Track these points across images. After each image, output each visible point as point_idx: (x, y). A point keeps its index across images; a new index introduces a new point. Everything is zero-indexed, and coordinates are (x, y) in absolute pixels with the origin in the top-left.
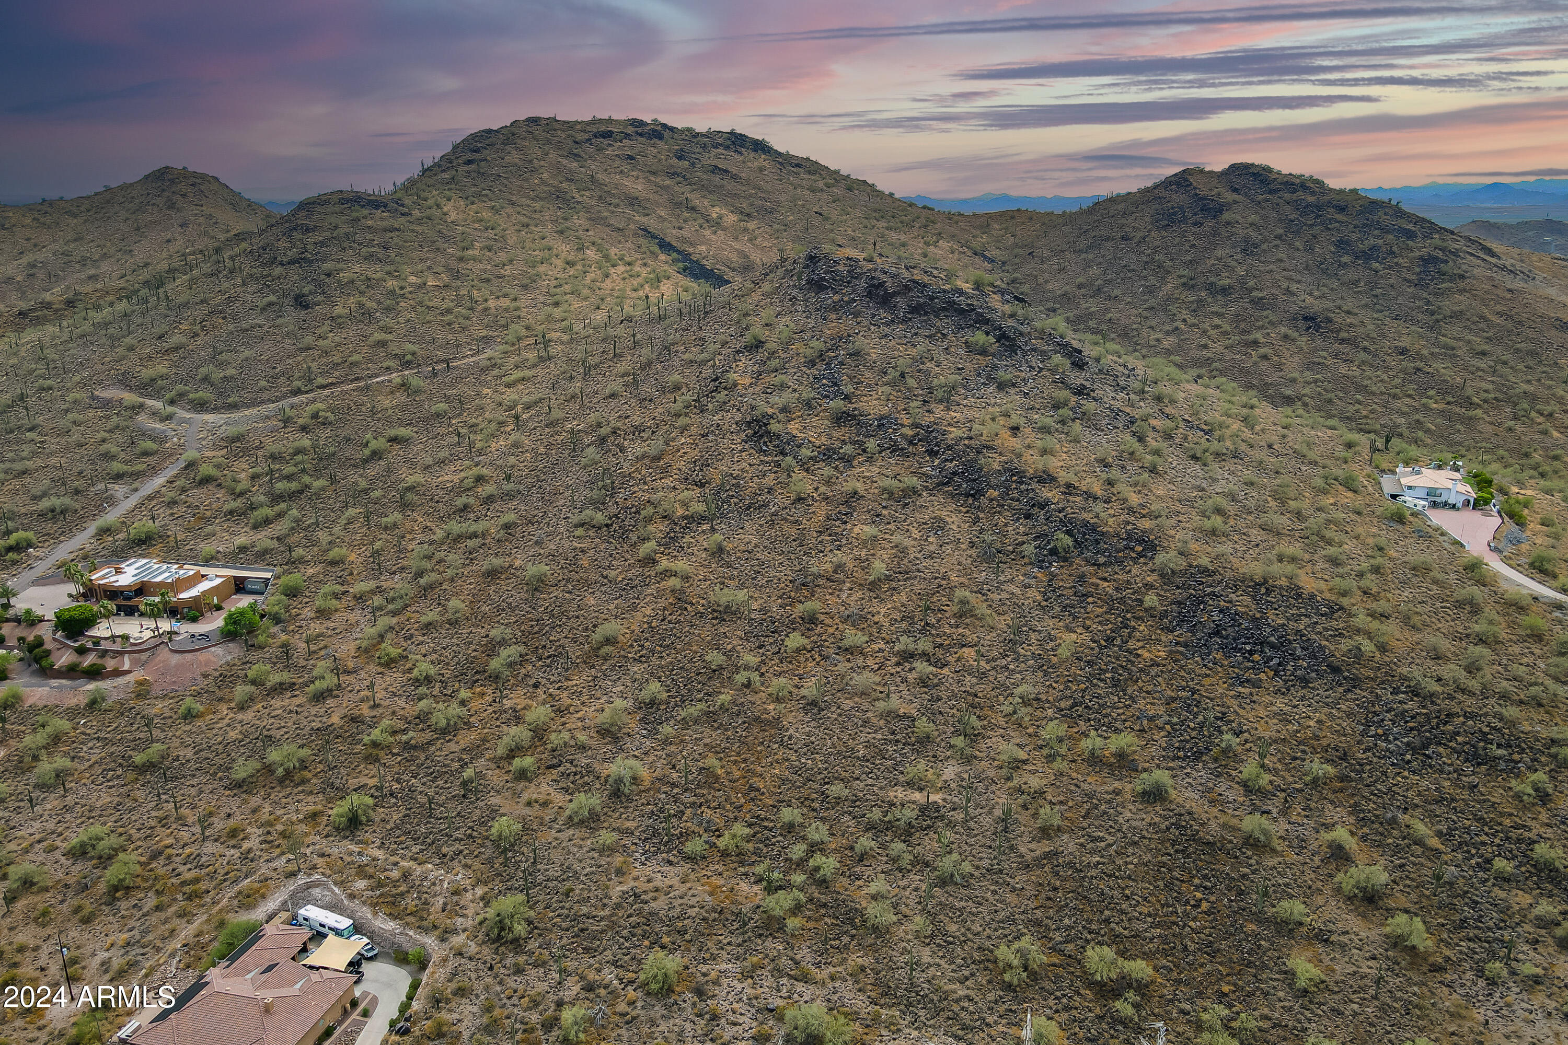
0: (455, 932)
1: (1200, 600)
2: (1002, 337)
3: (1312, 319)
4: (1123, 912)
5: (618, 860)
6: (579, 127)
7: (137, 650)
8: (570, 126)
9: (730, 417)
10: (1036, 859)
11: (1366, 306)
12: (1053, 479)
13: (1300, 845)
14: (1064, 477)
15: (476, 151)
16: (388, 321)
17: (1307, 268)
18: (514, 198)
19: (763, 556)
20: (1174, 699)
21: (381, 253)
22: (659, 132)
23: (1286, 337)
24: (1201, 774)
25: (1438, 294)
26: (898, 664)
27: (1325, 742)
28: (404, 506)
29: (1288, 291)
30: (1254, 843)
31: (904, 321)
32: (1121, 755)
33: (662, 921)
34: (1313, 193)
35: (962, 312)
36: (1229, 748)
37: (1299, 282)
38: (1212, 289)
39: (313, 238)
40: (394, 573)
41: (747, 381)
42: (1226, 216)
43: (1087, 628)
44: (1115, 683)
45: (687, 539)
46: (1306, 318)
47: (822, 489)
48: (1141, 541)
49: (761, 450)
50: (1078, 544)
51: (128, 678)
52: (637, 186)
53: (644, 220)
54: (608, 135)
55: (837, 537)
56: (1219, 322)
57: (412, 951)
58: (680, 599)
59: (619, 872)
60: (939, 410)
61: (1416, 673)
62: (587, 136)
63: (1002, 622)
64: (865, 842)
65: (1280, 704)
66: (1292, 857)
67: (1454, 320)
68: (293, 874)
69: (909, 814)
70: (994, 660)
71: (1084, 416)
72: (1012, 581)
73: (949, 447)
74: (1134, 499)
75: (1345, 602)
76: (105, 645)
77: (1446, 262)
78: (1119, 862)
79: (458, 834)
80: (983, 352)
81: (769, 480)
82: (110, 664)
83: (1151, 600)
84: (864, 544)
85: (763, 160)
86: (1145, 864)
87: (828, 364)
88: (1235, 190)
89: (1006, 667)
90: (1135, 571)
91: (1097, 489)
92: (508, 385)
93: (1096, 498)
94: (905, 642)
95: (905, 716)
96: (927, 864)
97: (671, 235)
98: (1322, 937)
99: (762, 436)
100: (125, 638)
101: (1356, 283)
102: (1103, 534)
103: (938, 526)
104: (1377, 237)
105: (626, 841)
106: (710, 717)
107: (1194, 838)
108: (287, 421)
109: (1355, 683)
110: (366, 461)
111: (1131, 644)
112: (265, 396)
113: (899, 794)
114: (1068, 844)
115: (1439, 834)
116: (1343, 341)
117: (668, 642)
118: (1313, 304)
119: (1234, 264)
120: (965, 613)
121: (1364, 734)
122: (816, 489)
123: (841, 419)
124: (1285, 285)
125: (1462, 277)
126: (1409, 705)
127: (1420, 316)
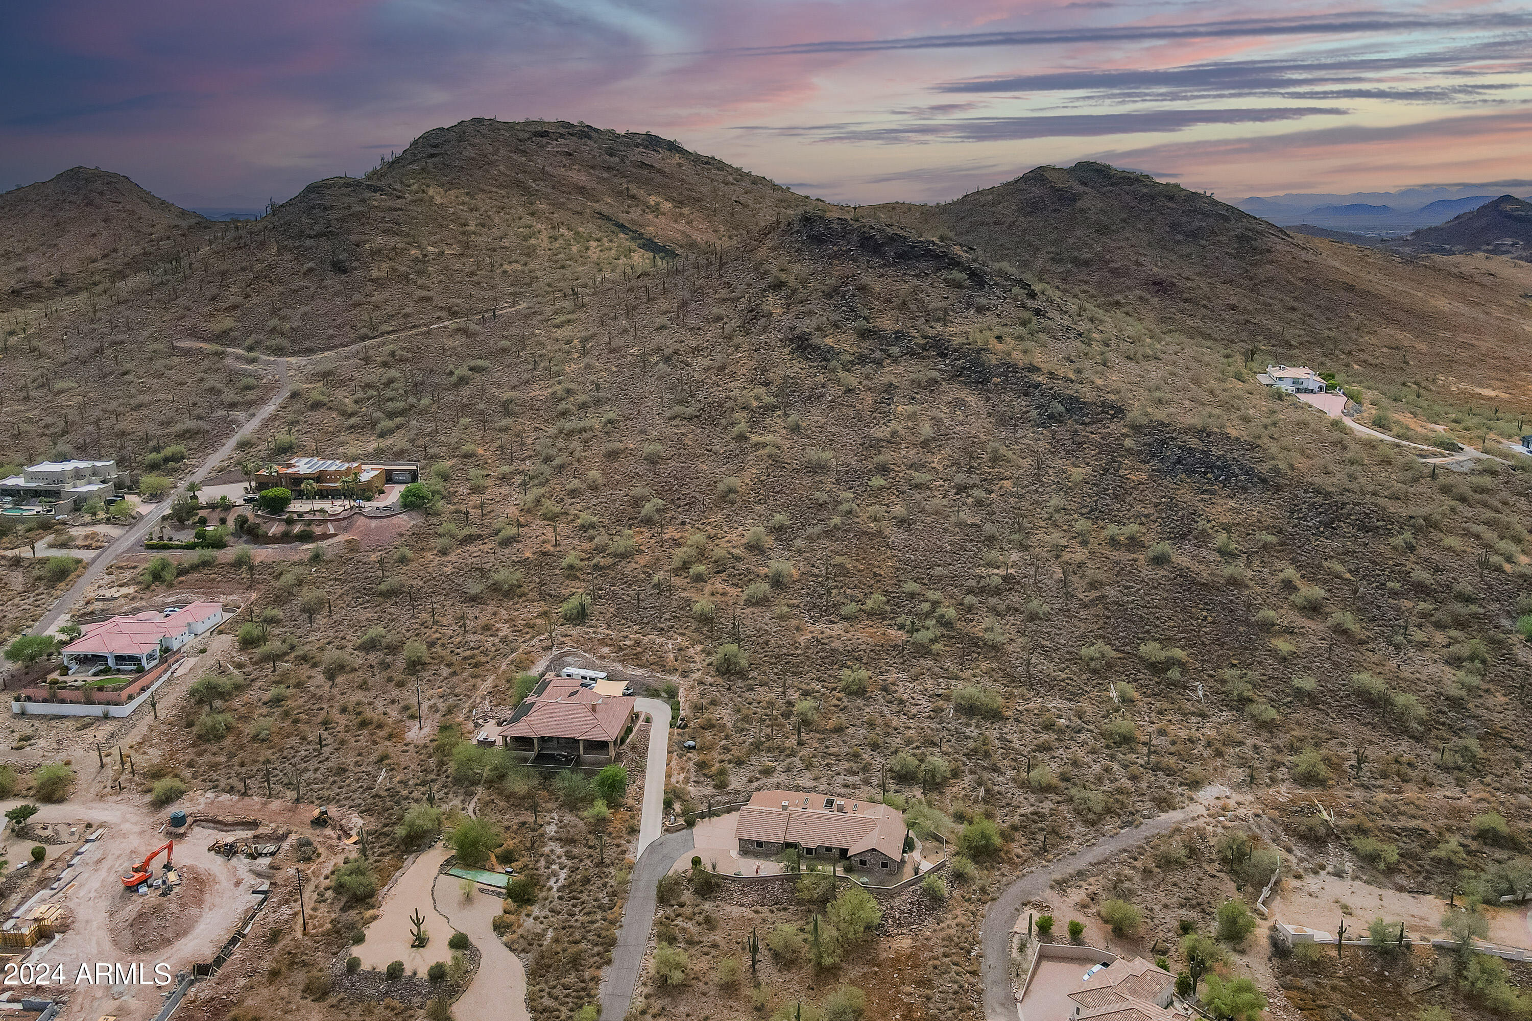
0: (692, 671)
1: (1163, 442)
2: (973, 274)
3: (1160, 284)
4: (1157, 626)
5: (794, 622)
6: (517, 127)
7: (335, 519)
8: (510, 126)
9: (774, 337)
10: (1091, 601)
11: (1199, 274)
12: (1038, 369)
13: (1263, 583)
14: (1045, 367)
15: (436, 146)
16: (422, 281)
17: (1149, 244)
18: (481, 186)
19: (833, 429)
20: (1160, 504)
21: (396, 228)
22: (586, 133)
23: (1141, 298)
24: (1188, 547)
25: (1254, 264)
26: (956, 494)
27: (1266, 524)
28: (508, 413)
29: (1137, 263)
30: (1234, 582)
31: (895, 264)
32: (1132, 538)
33: (842, 654)
34: (1146, 186)
35: (937, 257)
36: (1204, 530)
37: (1145, 255)
38: (1076, 261)
39: (333, 215)
40: (524, 460)
41: (779, 311)
42: (1079, 204)
43: (1088, 464)
44: (1117, 497)
45: (768, 420)
46: (1155, 283)
47: (864, 383)
48: (1112, 407)
49: (807, 358)
50: (1068, 410)
51: (336, 539)
52: (582, 178)
53: (596, 205)
54: (544, 134)
55: (886, 414)
56: (1086, 287)
57: (660, 686)
58: (776, 462)
59: (798, 629)
60: (938, 326)
61: (1317, 480)
62: (527, 135)
63: (1025, 463)
64: (969, 599)
65: (1231, 503)
66: (1259, 589)
67: (1268, 284)
68: (549, 648)
69: (997, 580)
70: (1027, 486)
71: (1045, 330)
72: (1025, 437)
73: (956, 350)
74: (1099, 382)
75: (1259, 442)
76: (307, 517)
77: (1256, 240)
78: (1147, 598)
79: (666, 616)
80: (959, 286)
81: (821, 378)
82: (318, 530)
83: (1128, 443)
84: (909, 417)
85: (677, 158)
86: (1165, 599)
87: (843, 297)
88: (1085, 184)
89: (1036, 491)
90: (1112, 426)
91: (1072, 375)
92: (557, 326)
93: (1072, 382)
94: (960, 478)
95: (973, 525)
96: (1016, 610)
97: (623, 218)
98: (1289, 631)
99: (805, 348)
100: (322, 511)
101: (1189, 256)
102: (1084, 403)
103: (960, 403)
104: (1201, 220)
105: (795, 612)
106: (828, 534)
107: (1194, 582)
108: (367, 360)
109: (1278, 488)
110: (456, 386)
111: (1121, 472)
112: (336, 341)
113: (984, 571)
114: (1111, 592)
115: (1350, 571)
116: (1186, 301)
117: (777, 489)
118: (1158, 271)
119: (1091, 242)
120: (995, 459)
121: (1290, 517)
122: (860, 383)
123: (863, 334)
124: (1134, 258)
125: (1269, 251)
126: (1317, 499)
127: (1242, 281)
